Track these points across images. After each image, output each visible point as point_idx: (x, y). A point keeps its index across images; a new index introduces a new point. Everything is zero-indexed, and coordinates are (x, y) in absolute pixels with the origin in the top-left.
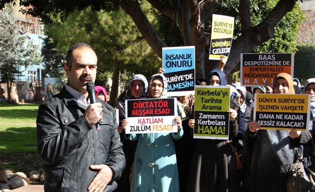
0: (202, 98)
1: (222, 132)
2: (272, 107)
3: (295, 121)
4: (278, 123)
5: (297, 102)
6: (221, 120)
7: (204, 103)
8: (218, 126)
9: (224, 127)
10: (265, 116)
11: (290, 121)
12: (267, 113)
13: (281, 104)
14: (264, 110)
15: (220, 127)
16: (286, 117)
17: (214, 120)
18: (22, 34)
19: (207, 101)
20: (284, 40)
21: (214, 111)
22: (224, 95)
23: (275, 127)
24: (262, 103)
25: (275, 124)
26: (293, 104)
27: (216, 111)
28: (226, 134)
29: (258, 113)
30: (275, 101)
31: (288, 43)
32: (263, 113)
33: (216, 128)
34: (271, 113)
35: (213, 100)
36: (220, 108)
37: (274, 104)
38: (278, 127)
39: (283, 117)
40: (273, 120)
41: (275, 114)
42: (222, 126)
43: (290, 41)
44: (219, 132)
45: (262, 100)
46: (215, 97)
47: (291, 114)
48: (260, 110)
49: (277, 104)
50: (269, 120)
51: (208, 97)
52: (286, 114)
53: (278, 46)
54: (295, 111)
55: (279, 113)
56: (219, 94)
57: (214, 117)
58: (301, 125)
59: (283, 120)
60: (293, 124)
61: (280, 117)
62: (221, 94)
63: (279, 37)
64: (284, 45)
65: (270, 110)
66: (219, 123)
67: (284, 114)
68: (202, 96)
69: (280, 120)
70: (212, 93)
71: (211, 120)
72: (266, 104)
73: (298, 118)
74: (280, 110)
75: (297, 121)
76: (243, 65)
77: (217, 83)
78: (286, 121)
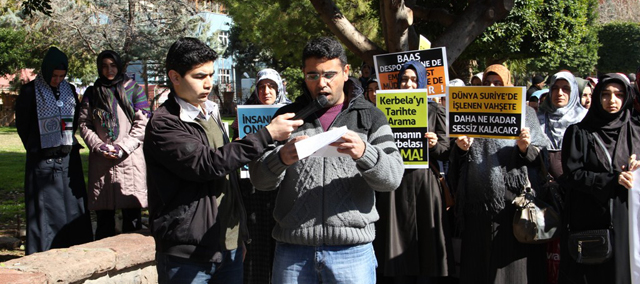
0: (388, 109)
1: (418, 157)
2: (472, 106)
3: (504, 125)
4: (481, 129)
5: (506, 97)
6: (415, 140)
7: (391, 116)
8: (412, 149)
9: (421, 151)
10: (462, 119)
11: (498, 125)
12: (465, 114)
13: (484, 101)
14: (460, 110)
15: (416, 151)
16: (491, 119)
17: (406, 140)
18: (192, 14)
19: (395, 113)
20: (566, 16)
21: (405, 126)
22: (419, 103)
23: (478, 133)
24: (457, 100)
25: (477, 129)
26: (500, 101)
27: (408, 126)
28: (425, 160)
29: (452, 115)
30: (476, 96)
31: (573, 20)
32: (460, 114)
33: (409, 151)
34: (471, 114)
35: (403, 111)
36: (414, 122)
37: (475, 100)
38: (482, 133)
39: (488, 119)
40: (473, 123)
41: (476, 115)
42: (419, 149)
43: (576, 16)
44: (414, 157)
45: (457, 96)
46: (406, 106)
47: (499, 115)
48: (455, 111)
49: (478, 101)
50: (468, 123)
51: (395, 107)
52: (492, 114)
53: (558, 25)
54: (504, 111)
55: (482, 114)
56: (411, 102)
57: (406, 135)
58: (513, 130)
59: (488, 124)
60: (502, 130)
61: (483, 119)
62: (415, 100)
63: (558, 11)
64: (567, 24)
65: (470, 110)
66: (414, 145)
67: (489, 115)
68: (388, 106)
69: (484, 124)
70: (402, 101)
71: (403, 140)
72: (462, 101)
73: (508, 120)
74: (483, 110)
75: (508, 125)
76: (379, 72)
77: (413, 80)
78: (492, 125)
